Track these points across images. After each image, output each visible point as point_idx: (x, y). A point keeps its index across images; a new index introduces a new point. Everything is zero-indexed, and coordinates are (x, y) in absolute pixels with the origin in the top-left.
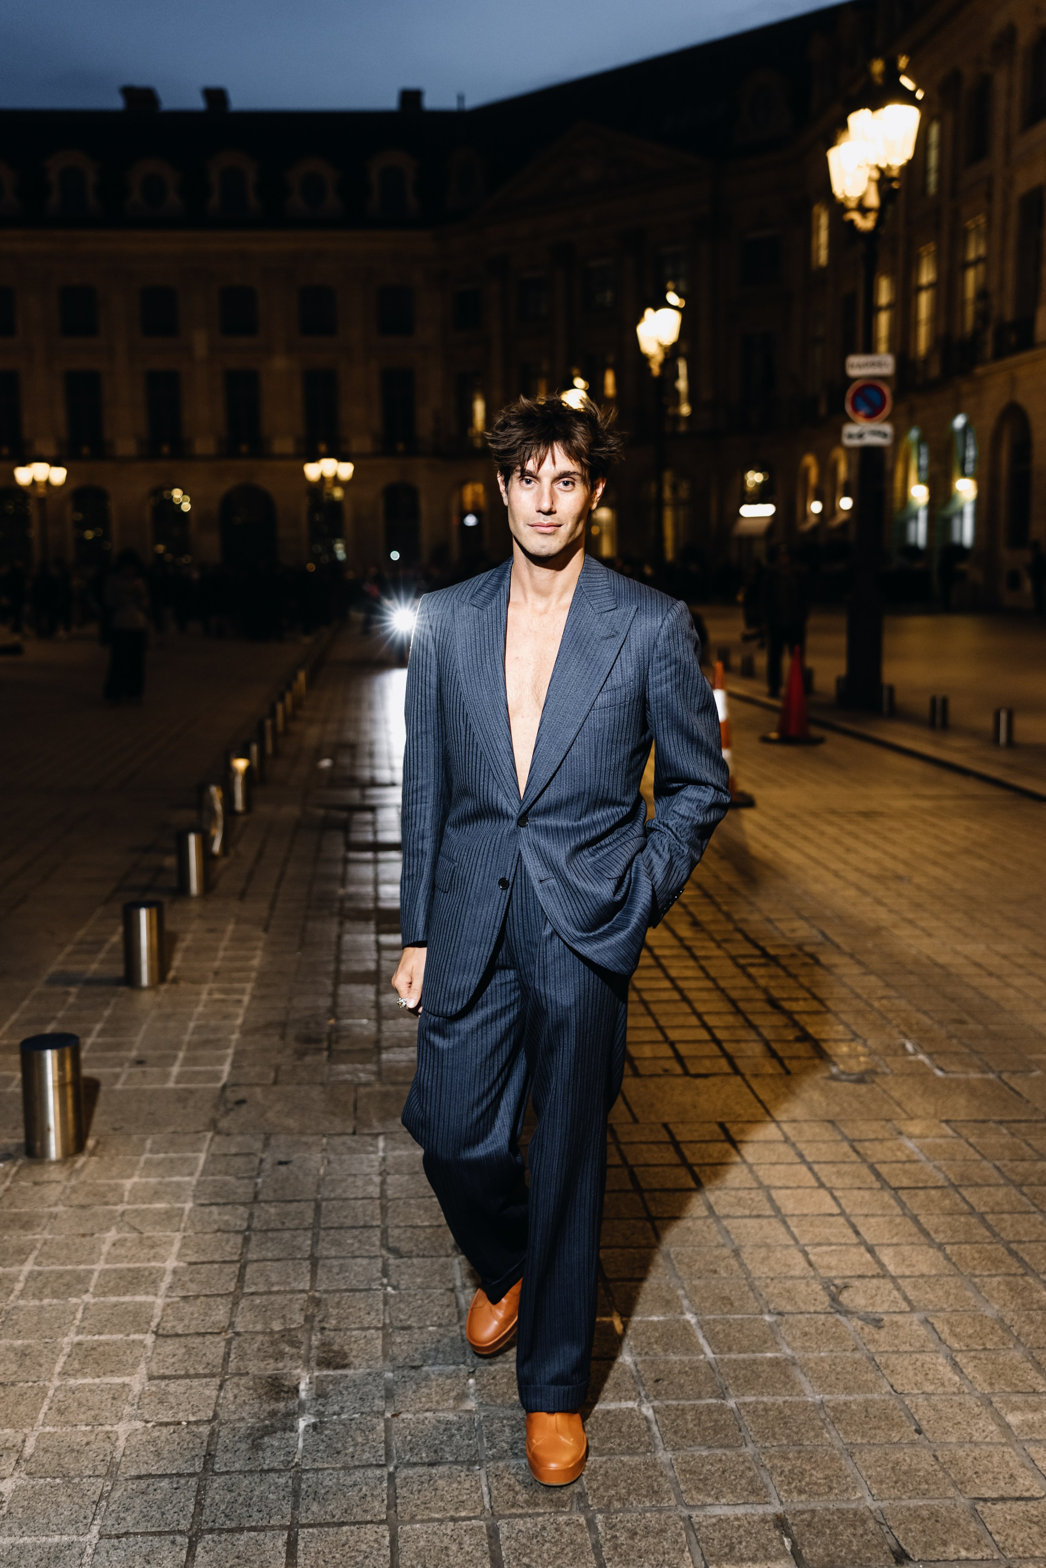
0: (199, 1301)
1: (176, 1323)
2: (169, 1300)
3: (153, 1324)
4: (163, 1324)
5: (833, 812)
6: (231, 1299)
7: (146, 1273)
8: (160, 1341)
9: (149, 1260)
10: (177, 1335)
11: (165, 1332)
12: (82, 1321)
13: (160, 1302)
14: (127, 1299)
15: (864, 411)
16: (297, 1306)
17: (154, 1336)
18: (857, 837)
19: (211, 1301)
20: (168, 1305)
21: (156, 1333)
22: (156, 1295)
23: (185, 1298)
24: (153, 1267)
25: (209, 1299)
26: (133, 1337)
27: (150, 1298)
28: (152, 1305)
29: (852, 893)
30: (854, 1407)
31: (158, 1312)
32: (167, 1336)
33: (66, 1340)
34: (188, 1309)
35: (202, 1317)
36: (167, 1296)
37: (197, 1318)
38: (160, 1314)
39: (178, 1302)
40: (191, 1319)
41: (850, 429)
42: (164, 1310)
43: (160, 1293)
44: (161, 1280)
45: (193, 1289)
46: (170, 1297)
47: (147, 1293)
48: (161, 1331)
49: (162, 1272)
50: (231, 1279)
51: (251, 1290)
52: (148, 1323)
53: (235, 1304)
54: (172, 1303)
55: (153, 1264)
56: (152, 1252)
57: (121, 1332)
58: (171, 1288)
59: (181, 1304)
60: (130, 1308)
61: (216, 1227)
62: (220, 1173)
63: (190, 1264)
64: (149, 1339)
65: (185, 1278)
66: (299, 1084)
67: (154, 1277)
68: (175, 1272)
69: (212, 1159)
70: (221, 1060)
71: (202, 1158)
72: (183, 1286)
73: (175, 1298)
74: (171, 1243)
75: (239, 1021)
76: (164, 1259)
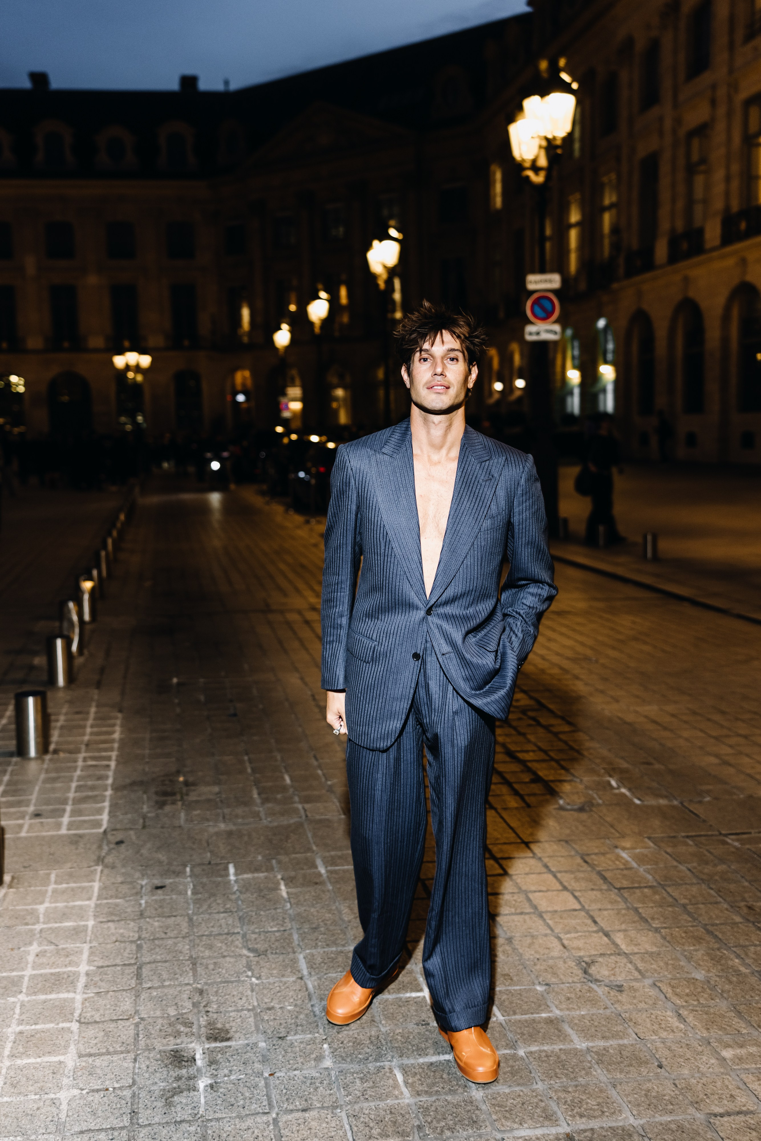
0: (109, 996)
1: (93, 1013)
2: (86, 996)
3: (76, 1015)
4: (83, 1015)
6: (133, 992)
7: (66, 976)
8: (83, 1027)
9: (66, 966)
10: (96, 1022)
11: (85, 1021)
12: (21, 1014)
13: (79, 998)
14: (53, 996)
15: (540, 315)
16: (185, 996)
17: (78, 1024)
19: (118, 994)
20: (86, 1000)
21: (79, 1021)
22: (75, 992)
23: (98, 994)
24: (71, 971)
25: (117, 994)
26: (61, 1025)
27: (71, 995)
28: (73, 1000)
30: (611, 1051)
31: (78, 1005)
32: (88, 1023)
33: (10, 1030)
34: (101, 1002)
35: (113, 1008)
36: (84, 993)
37: (109, 1009)
38: (80, 1006)
39: (93, 997)
40: (105, 1010)
41: (530, 328)
42: (83, 1004)
43: (78, 991)
44: (78, 981)
45: (104, 986)
46: (86, 993)
47: (68, 991)
48: (82, 1020)
49: (78, 975)
50: (132, 978)
51: (148, 986)
52: (72, 1014)
53: (137, 996)
54: (89, 998)
55: (70, 969)
56: (68, 960)
57: (52, 1022)
58: (86, 987)
59: (96, 999)
60: (57, 1003)
61: (114, 939)
62: (111, 897)
63: (98, 967)
64: (75, 1026)
65: (97, 979)
66: (162, 827)
67: (71, 978)
68: (87, 974)
69: (104, 887)
70: (100, 811)
71: (96, 886)
72: (95, 985)
73: (90, 994)
74: (81, 952)
75: (110, 781)
76: (77, 965)
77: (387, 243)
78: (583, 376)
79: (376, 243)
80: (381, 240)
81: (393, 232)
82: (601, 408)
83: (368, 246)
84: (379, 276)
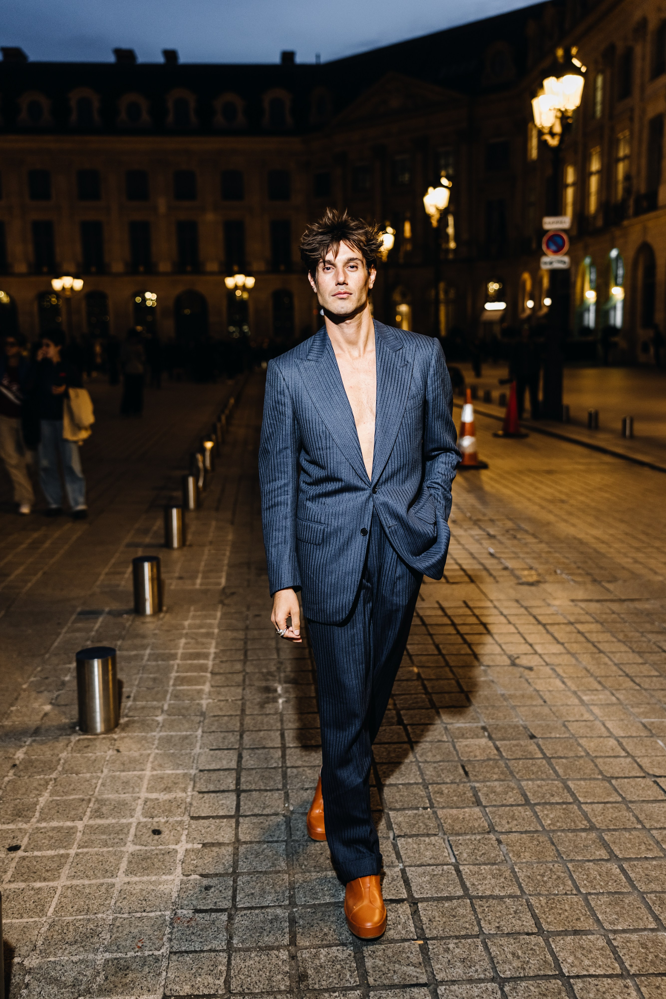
0: (227, 662)
1: (218, 670)
3: (210, 670)
4: (213, 670)
5: (531, 471)
6: (242, 662)
7: (203, 654)
8: (213, 675)
9: (203, 649)
10: (220, 674)
11: (215, 673)
12: (178, 668)
13: (211, 663)
14: (196, 662)
15: (554, 248)
19: (234, 662)
21: (211, 673)
22: (208, 661)
24: (206, 652)
26: (202, 674)
29: (536, 507)
30: (517, 695)
33: (172, 675)
34: (224, 665)
36: (214, 661)
37: (229, 668)
38: (211, 667)
40: (225, 669)
41: (545, 259)
42: (213, 665)
43: (210, 660)
44: (210, 656)
45: (224, 659)
47: (205, 660)
49: (210, 653)
50: (242, 655)
53: (245, 663)
55: (205, 650)
56: (204, 646)
57: (196, 672)
58: (214, 658)
59: (220, 663)
60: (199, 665)
61: (230, 638)
64: (209, 675)
67: (206, 654)
68: (215, 653)
69: (224, 615)
70: (220, 577)
71: (219, 614)
72: (220, 658)
73: (217, 661)
74: (211, 643)
75: (226, 562)
76: (209, 649)
77: (439, 189)
78: (598, 296)
79: (431, 190)
80: (435, 187)
81: (444, 181)
82: (612, 322)
83: (425, 192)
84: (433, 216)
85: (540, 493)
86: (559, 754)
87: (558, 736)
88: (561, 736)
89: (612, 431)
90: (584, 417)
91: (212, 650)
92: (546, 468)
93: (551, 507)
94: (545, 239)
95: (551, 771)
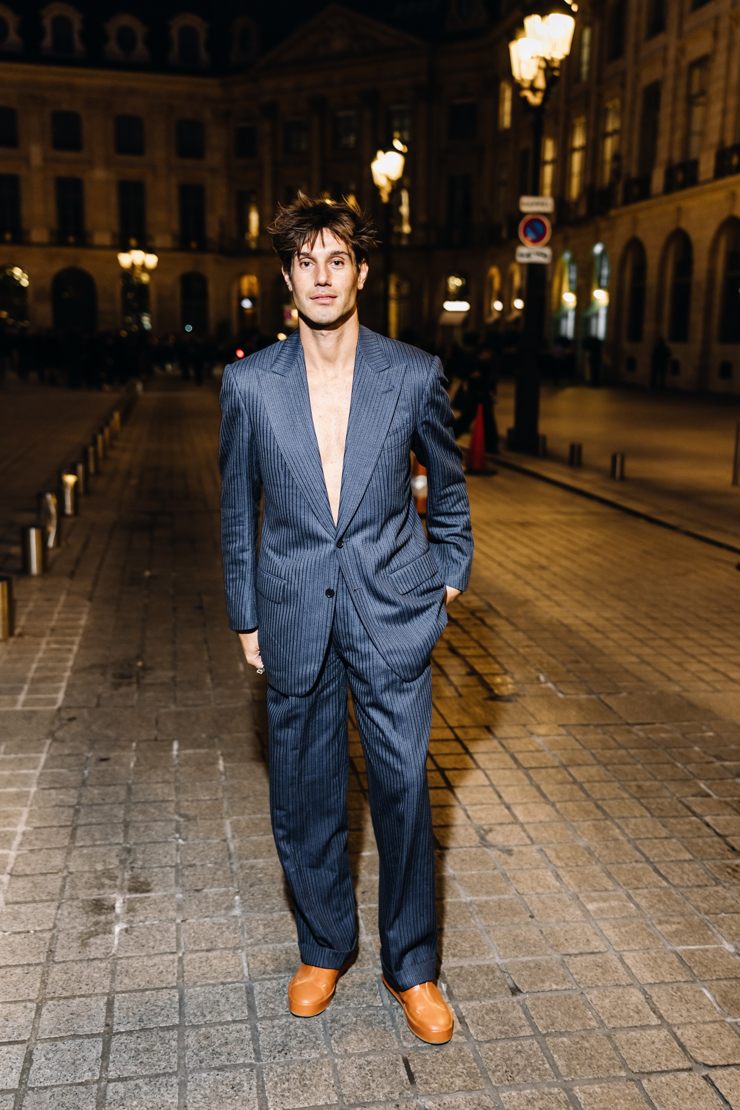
0: (42, 853)
1: (25, 867)
2: (20, 852)
3: (9, 869)
4: (15, 868)
5: (500, 522)
6: (65, 850)
7: (3, 835)
8: (14, 880)
9: (4, 826)
10: (27, 875)
11: (17, 874)
13: (13, 854)
15: (531, 236)
16: (114, 854)
17: (9, 877)
18: (515, 539)
19: (51, 852)
20: (19, 856)
21: (10, 874)
22: (10, 849)
23: (32, 851)
24: (8, 831)
25: (49, 851)
27: (6, 852)
28: (7, 856)
29: (509, 577)
30: (491, 903)
31: (11, 860)
32: (18, 876)
34: (34, 858)
35: (44, 863)
36: (19, 850)
37: (41, 864)
38: (13, 862)
39: (26, 854)
40: (36, 864)
41: (521, 250)
42: (16, 859)
43: (13, 848)
44: (14, 839)
45: (38, 844)
46: (21, 850)
47: (3, 848)
48: (14, 873)
49: (14, 834)
50: (66, 838)
51: (80, 844)
52: (5, 868)
53: (69, 854)
54: (22, 854)
55: (8, 829)
56: (7, 821)
58: (21, 844)
59: (29, 855)
61: (54, 803)
62: (57, 767)
63: (36, 828)
64: (6, 878)
65: (32, 838)
66: (115, 707)
67: (8, 837)
68: (24, 834)
69: (51, 758)
70: (57, 690)
71: (43, 757)
72: (30, 843)
73: (25, 851)
74: (21, 815)
75: (70, 664)
76: (15, 825)
77: (392, 154)
78: (579, 300)
79: (381, 153)
80: (385, 152)
81: (398, 145)
83: (373, 157)
84: (383, 188)
85: (511, 554)
86: (558, 1027)
87: (554, 987)
88: (559, 988)
89: (598, 470)
90: (565, 449)
91: (21, 828)
92: (519, 518)
93: (528, 576)
94: (522, 225)
95: (547, 1066)
